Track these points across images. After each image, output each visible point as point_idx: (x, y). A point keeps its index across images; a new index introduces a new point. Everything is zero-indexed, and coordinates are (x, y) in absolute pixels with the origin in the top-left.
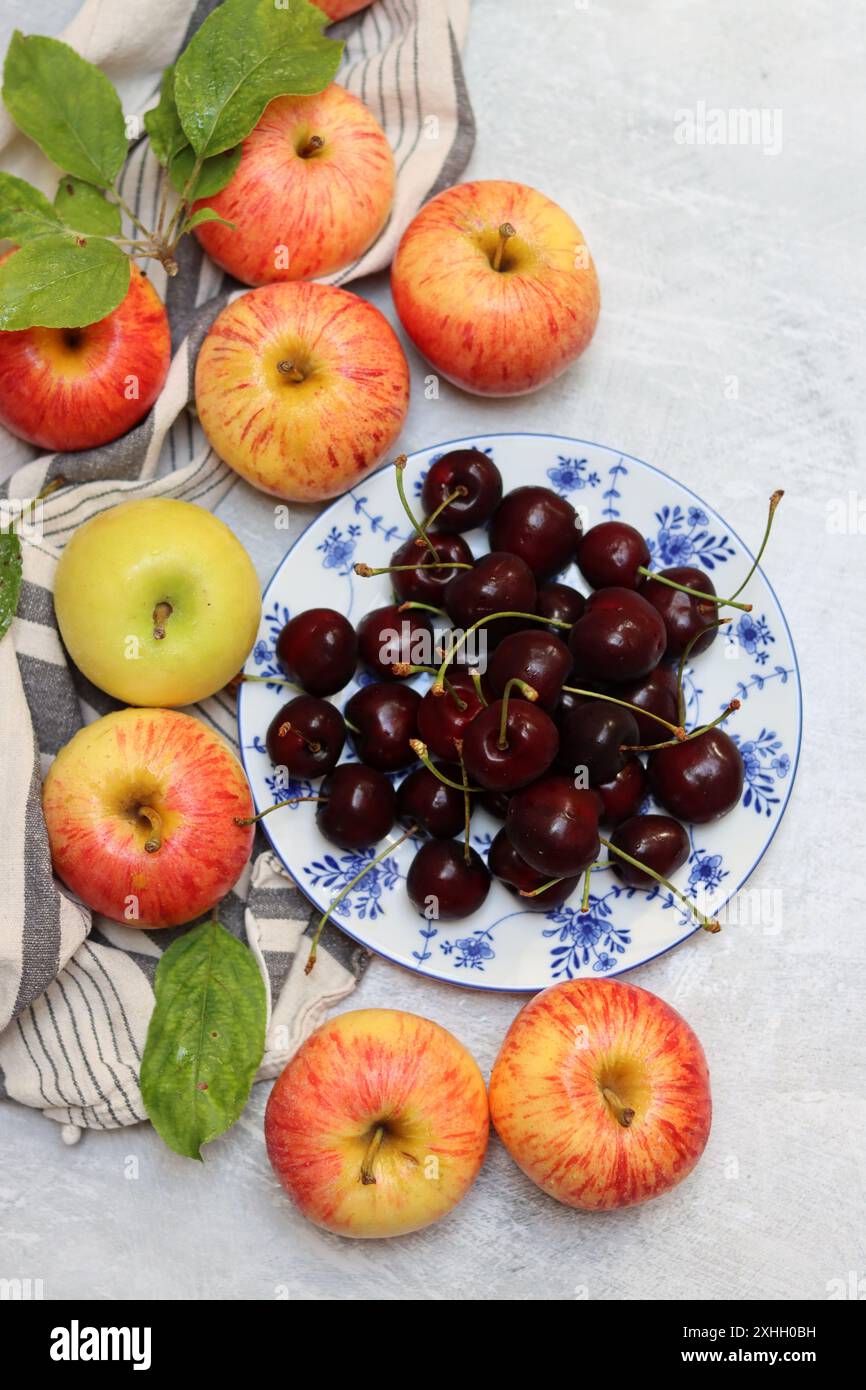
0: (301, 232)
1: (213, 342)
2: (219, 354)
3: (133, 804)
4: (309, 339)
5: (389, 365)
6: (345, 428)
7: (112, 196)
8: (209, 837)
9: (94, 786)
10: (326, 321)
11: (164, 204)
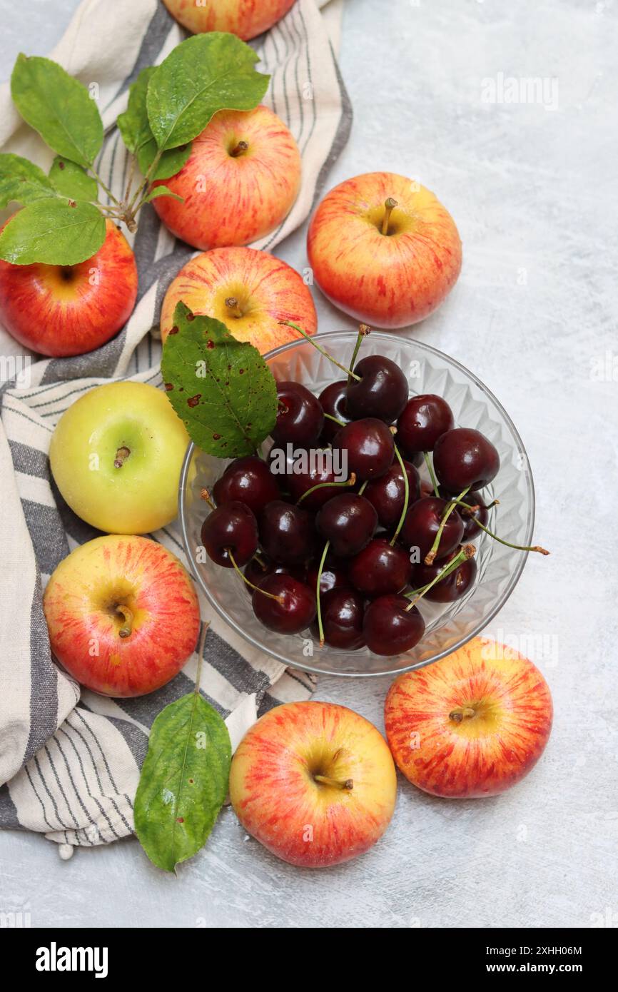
0: (240, 212)
1: (180, 281)
2: (183, 289)
3: (113, 604)
4: (250, 287)
7: (92, 173)
8: (168, 630)
9: (85, 588)
10: (264, 276)
11: (131, 181)
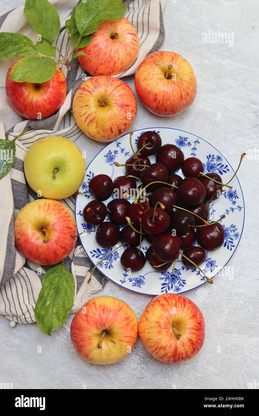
0: (109, 61)
1: (79, 91)
2: (81, 95)
3: (41, 227)
4: (108, 93)
5: (131, 103)
6: (116, 121)
7: (54, 45)
8: (63, 240)
9: (30, 221)
10: (113, 89)
11: (69, 48)
